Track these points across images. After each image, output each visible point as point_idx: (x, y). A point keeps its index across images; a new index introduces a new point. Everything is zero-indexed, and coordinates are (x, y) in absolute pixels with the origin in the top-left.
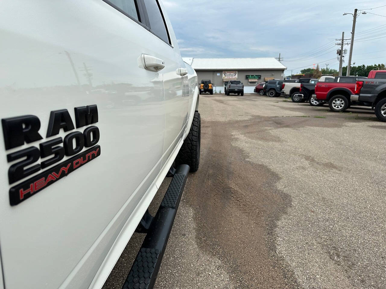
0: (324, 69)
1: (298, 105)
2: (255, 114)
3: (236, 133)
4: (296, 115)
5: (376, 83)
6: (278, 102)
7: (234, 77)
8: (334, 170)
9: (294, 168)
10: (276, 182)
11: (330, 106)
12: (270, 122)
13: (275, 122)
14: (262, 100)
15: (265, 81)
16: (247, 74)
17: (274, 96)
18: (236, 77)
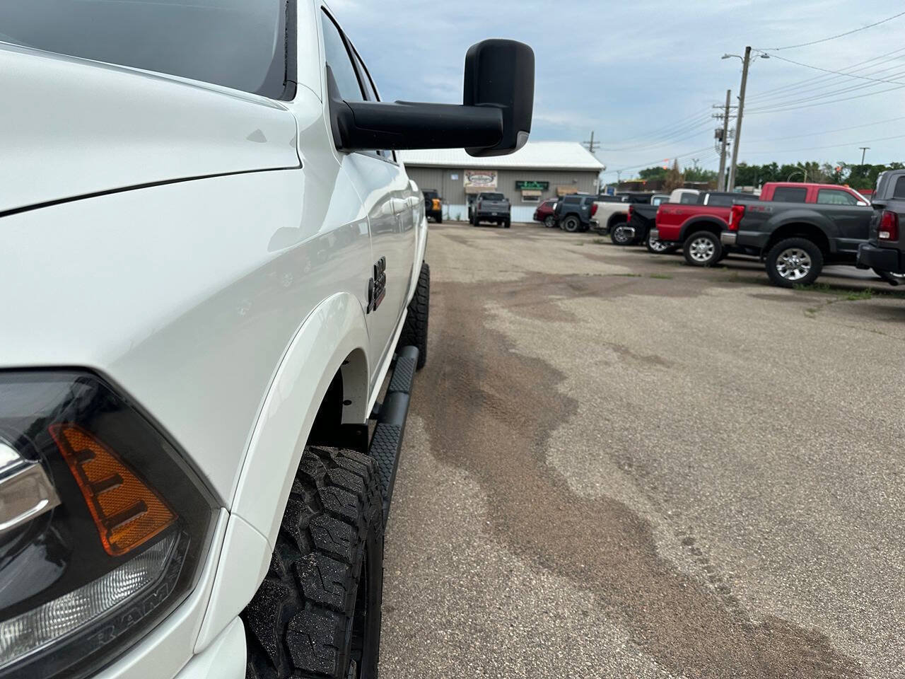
0: (690, 169)
1: (624, 250)
2: (531, 270)
3: (492, 306)
4: (616, 273)
5: (769, 210)
6: (582, 245)
7: (489, 184)
8: (659, 367)
9: (590, 363)
10: (557, 384)
11: (687, 254)
12: (560, 286)
13: (571, 286)
14: (549, 240)
15: (558, 196)
16: (518, 179)
17: (577, 229)
18: (494, 185)
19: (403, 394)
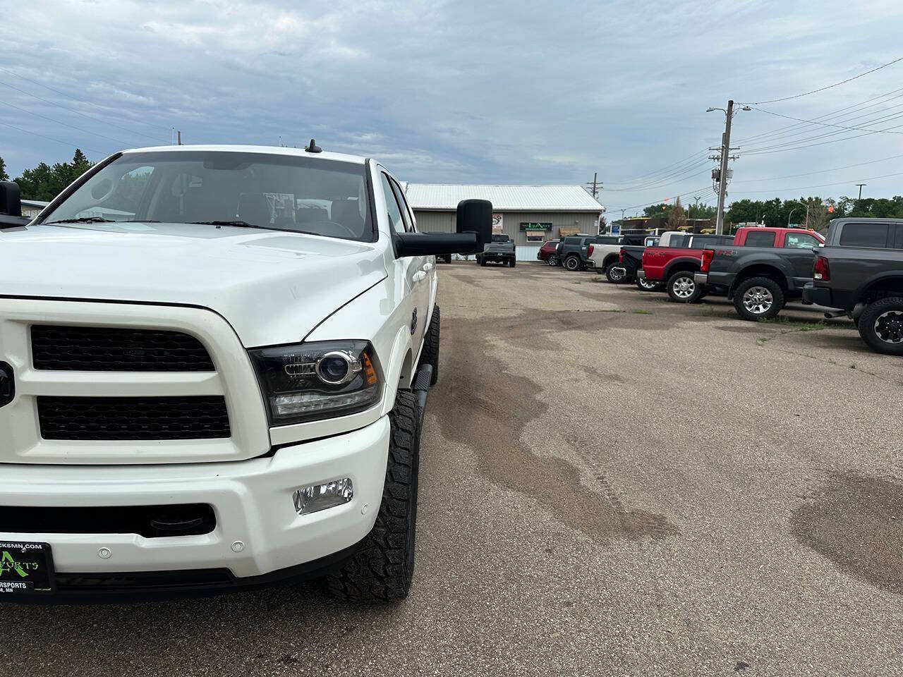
0: (694, 205)
2: (530, 307)
3: (492, 339)
4: (604, 309)
5: (734, 253)
6: (579, 283)
7: (495, 226)
8: (616, 382)
9: (564, 380)
10: (535, 394)
11: (671, 293)
12: (552, 321)
13: (562, 321)
14: (551, 278)
15: (560, 237)
16: (523, 221)
17: (577, 268)
18: (499, 227)
19: (423, 392)
